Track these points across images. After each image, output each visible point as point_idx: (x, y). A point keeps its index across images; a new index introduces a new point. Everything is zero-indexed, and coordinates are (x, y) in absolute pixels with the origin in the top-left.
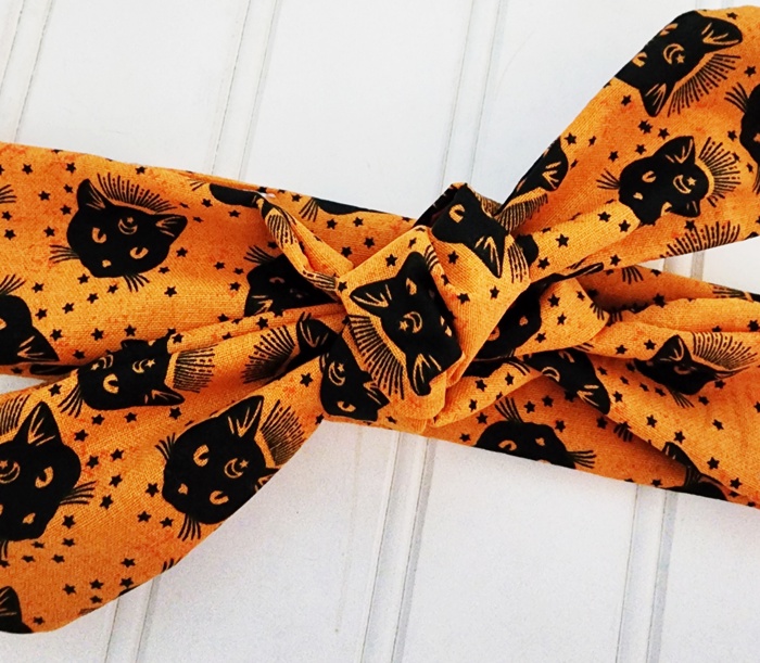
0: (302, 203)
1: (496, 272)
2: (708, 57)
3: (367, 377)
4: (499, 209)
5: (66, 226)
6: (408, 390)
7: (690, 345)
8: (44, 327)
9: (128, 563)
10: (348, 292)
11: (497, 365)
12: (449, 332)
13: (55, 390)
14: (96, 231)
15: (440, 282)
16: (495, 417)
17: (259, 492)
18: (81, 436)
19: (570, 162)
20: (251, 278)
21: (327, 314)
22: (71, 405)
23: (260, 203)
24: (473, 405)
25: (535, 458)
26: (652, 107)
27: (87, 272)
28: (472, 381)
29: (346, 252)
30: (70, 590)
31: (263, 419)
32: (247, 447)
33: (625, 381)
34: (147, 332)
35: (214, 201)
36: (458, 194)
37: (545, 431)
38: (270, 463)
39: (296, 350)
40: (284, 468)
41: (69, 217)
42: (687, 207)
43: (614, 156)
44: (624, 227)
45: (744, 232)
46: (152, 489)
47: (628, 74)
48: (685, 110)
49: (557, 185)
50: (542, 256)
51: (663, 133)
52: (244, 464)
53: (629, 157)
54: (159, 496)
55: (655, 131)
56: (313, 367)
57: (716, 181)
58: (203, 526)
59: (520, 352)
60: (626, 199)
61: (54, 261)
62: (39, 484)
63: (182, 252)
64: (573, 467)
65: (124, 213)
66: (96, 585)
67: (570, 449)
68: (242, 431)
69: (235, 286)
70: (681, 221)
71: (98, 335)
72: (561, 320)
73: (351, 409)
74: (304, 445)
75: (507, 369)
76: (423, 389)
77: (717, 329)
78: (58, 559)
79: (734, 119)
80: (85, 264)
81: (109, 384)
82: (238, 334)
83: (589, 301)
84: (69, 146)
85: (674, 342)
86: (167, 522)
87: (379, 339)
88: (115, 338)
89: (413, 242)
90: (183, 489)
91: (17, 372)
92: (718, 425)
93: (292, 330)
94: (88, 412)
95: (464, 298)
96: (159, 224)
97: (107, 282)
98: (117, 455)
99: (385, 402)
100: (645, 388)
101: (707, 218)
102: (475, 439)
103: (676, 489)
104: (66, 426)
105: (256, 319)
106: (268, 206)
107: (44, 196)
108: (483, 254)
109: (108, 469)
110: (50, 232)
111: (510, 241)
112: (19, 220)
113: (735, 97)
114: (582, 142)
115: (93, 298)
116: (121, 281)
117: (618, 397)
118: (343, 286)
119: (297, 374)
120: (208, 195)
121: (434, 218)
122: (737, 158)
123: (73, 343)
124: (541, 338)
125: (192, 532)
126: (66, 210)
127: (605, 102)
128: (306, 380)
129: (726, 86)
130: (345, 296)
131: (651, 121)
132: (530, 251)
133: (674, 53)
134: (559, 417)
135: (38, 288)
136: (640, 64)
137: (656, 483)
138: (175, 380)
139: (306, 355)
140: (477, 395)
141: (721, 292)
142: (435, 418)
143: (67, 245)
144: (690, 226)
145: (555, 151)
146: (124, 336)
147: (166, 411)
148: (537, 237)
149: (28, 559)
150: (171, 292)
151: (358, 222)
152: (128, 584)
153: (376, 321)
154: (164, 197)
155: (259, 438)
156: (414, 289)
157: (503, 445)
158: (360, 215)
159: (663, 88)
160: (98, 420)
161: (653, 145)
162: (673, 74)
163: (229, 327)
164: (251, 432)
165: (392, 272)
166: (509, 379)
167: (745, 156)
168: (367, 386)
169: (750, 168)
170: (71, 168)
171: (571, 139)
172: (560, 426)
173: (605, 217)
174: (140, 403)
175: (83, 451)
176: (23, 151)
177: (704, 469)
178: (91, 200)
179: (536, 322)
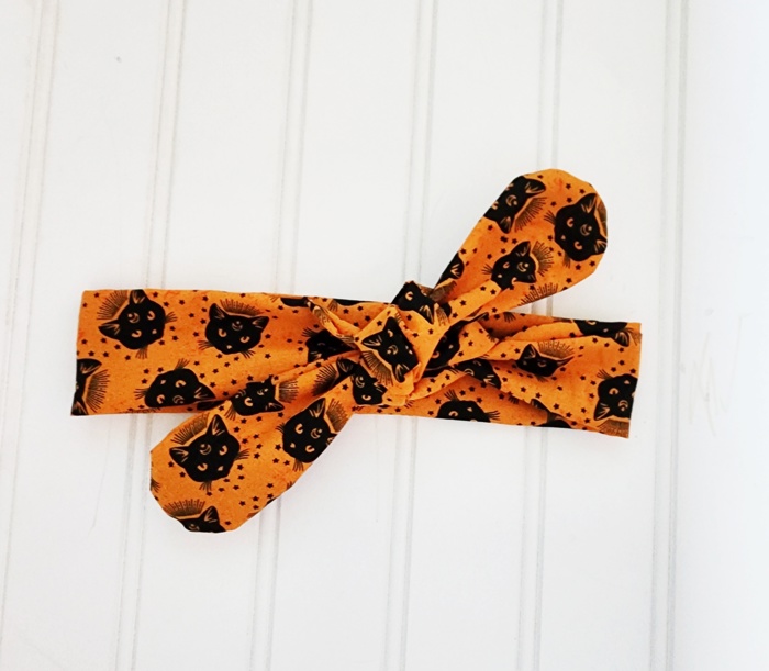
0: (328, 302)
1: (431, 322)
2: (529, 200)
3: (375, 380)
4: (431, 291)
5: (204, 330)
6: (395, 381)
7: (537, 348)
8: (205, 382)
9: (270, 486)
10: (360, 341)
11: (441, 371)
12: (411, 352)
13: (222, 409)
14: (220, 331)
15: (403, 329)
16: (445, 400)
17: (329, 447)
18: (237, 430)
19: (465, 262)
20: (308, 344)
21: (351, 356)
22: (230, 415)
23: (309, 304)
24: (429, 390)
25: (469, 420)
26: (505, 229)
27: (220, 352)
28: (428, 379)
29: (356, 325)
30: (242, 503)
31: (327, 408)
32: (320, 423)
33: (509, 372)
34: (259, 377)
35: (285, 306)
36: (410, 286)
37: (471, 404)
38: (332, 431)
39: (338, 375)
40: (340, 434)
41: (205, 325)
42: (528, 278)
43: (489, 256)
44: (493, 292)
45: (560, 287)
46: (278, 447)
47: (490, 214)
48: (524, 228)
49: (460, 275)
50: (453, 312)
51: (514, 241)
52: (320, 431)
53: (498, 256)
54: (281, 450)
55: (510, 241)
56: (348, 381)
57: (540, 264)
58: (304, 464)
59: (451, 363)
60: (494, 279)
61: (201, 349)
62: (222, 453)
63: (268, 336)
64: (489, 421)
65: (234, 319)
66: (256, 499)
67: (486, 411)
68: (317, 415)
69: (301, 349)
70: (527, 286)
71: (234, 382)
72: (471, 344)
73: (369, 398)
74: (348, 422)
75: (446, 372)
76: (401, 380)
77: (553, 339)
78: (236, 487)
79: (550, 229)
80: (218, 348)
81: (248, 402)
82: (307, 371)
83: (486, 333)
84: (202, 287)
85: (529, 348)
86: (287, 463)
87: (378, 360)
88: (243, 383)
89: (389, 313)
90: (293, 446)
91: (190, 410)
92: (560, 388)
93: (335, 365)
94: (239, 417)
95: (416, 335)
96: (254, 323)
97: (233, 356)
98: (256, 437)
99: (385, 390)
100: (521, 375)
101: (540, 283)
102: (436, 413)
103: (543, 426)
104: (230, 425)
105: (315, 363)
106: (313, 306)
107: (192, 315)
108: (424, 314)
109: (253, 443)
110: (196, 334)
111: (436, 306)
112: (180, 330)
113: (549, 217)
114: (469, 251)
115: (227, 365)
116: (240, 354)
117: (505, 380)
118: (357, 339)
119: (340, 386)
120: (281, 304)
121: (399, 301)
122: (552, 249)
123: (221, 388)
124: (461, 354)
125: (299, 467)
126: (203, 321)
127: (480, 230)
128: (345, 387)
129: (543, 213)
130: (359, 343)
131: (506, 236)
132: (448, 310)
133: (512, 200)
134: (479, 396)
135: (197, 363)
136: (495, 208)
137: (533, 424)
138: (280, 397)
139: (343, 376)
140: (431, 385)
141: (557, 320)
142: (410, 395)
143: (206, 340)
144: (532, 288)
145: (456, 259)
146: (248, 382)
147: (276, 413)
148: (451, 303)
149: (221, 490)
150: (268, 356)
151: (360, 308)
152: (271, 498)
153: (376, 352)
154: (257, 308)
155: (326, 417)
156: (391, 334)
157: (451, 414)
158: (360, 304)
159: (509, 219)
160: (244, 421)
161: (510, 248)
162: (513, 211)
163: (301, 369)
164: (322, 415)
165: (381, 329)
166: (448, 377)
167: (557, 248)
168: (376, 384)
169: (560, 254)
170: (205, 299)
171: (463, 251)
172: (480, 400)
173: (483, 289)
174: (263, 411)
175: (239, 437)
176: (178, 293)
177: (552, 410)
178: (217, 315)
179: (457, 347)
